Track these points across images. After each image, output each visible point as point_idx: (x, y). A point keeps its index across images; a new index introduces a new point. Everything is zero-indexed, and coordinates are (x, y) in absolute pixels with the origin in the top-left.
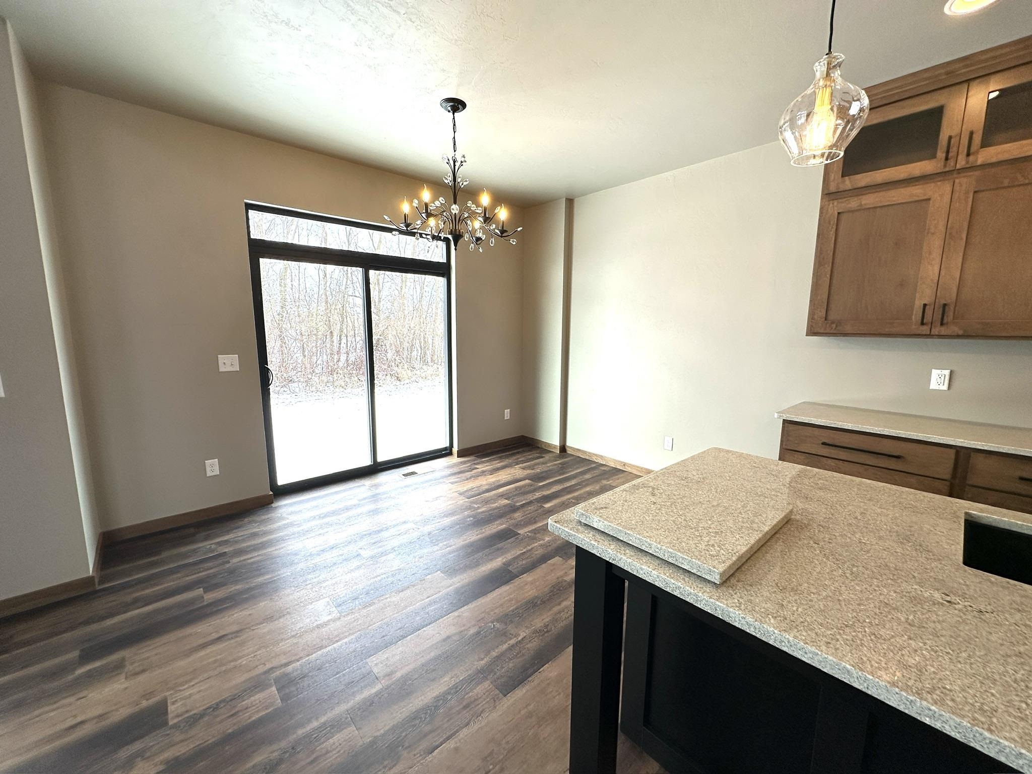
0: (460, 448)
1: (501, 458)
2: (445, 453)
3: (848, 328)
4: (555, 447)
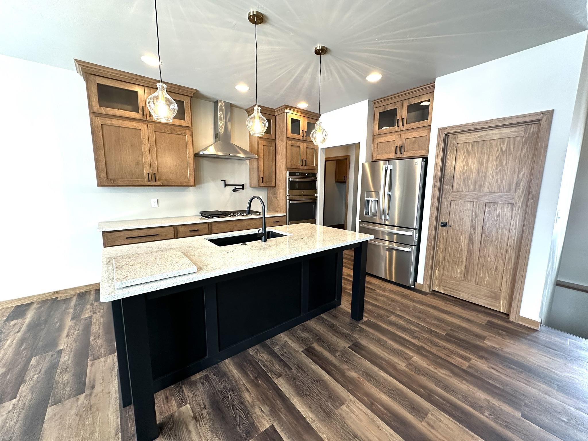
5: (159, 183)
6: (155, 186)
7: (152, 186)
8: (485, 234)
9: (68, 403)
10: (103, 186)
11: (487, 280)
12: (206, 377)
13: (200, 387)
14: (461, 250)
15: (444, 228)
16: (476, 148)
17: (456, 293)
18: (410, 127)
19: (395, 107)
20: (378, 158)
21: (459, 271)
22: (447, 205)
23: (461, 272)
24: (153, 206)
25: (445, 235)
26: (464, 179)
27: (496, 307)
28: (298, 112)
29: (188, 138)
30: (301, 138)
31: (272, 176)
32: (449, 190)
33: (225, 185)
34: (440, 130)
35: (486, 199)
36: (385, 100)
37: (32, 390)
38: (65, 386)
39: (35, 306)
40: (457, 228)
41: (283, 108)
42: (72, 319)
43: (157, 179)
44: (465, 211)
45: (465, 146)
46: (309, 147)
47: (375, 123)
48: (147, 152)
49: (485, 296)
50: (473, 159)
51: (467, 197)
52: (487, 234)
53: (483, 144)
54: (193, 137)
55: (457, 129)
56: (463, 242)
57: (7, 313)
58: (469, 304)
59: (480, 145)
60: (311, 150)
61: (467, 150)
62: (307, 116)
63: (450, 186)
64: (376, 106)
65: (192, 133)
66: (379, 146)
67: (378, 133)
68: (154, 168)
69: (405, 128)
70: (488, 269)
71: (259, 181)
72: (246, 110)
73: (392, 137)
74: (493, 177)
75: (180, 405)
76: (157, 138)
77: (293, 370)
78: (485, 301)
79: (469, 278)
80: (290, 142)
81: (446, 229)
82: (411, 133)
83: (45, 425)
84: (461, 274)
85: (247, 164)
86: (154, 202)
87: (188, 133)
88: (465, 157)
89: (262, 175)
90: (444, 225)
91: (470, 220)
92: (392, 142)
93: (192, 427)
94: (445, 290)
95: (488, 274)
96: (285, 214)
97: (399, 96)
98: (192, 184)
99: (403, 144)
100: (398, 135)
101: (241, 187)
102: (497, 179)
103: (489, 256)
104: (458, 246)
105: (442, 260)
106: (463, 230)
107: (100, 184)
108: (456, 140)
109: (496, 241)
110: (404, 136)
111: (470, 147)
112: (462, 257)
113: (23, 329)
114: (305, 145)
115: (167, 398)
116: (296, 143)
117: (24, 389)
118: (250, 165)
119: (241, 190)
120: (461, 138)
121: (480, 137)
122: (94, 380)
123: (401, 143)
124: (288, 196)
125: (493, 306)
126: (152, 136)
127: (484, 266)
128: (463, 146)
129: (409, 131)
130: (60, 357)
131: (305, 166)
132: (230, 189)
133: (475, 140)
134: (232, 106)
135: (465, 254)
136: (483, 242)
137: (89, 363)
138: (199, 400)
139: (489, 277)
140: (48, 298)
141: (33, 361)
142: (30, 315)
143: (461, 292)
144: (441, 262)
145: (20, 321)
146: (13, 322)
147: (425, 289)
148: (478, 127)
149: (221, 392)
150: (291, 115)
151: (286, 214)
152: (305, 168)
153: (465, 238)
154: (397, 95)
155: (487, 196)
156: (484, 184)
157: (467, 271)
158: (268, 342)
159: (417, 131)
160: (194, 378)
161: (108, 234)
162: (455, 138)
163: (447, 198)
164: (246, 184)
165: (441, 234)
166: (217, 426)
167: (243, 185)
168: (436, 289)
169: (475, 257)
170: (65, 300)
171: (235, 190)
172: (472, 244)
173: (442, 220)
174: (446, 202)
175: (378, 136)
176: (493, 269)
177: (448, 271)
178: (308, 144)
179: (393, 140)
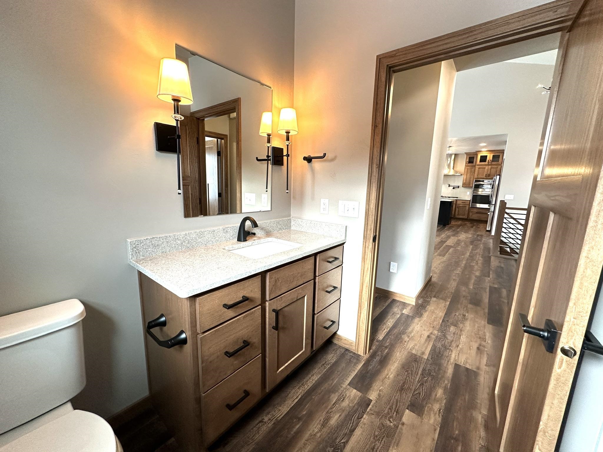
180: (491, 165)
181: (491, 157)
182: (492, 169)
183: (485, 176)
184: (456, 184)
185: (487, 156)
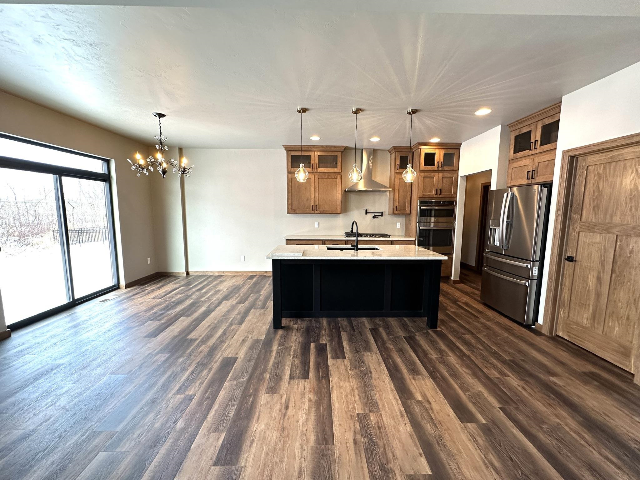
0: (127, 283)
1: (155, 283)
2: (116, 287)
3: (297, 211)
4: (183, 273)
5: (318, 212)
6: (316, 214)
7: (314, 213)
8: (615, 273)
9: (258, 310)
10: (290, 213)
11: (617, 331)
12: (310, 321)
13: (305, 323)
14: (589, 291)
15: (571, 263)
16: (608, 170)
17: (581, 341)
18: (543, 150)
19: (529, 129)
20: (512, 184)
21: (585, 316)
22: (575, 236)
23: (588, 317)
24: (316, 227)
25: (572, 272)
26: (594, 207)
27: (627, 366)
28: (434, 146)
29: (339, 180)
30: (436, 169)
31: (408, 205)
32: (577, 219)
33: (367, 213)
34: (564, 153)
35: (617, 231)
36: (519, 123)
37: (249, 303)
38: (259, 305)
39: (257, 276)
40: (585, 264)
41: (417, 146)
42: (269, 285)
43: (317, 209)
44: (594, 244)
45: (596, 169)
46: (445, 176)
47: (511, 147)
48: (313, 192)
49: (614, 350)
50: (604, 183)
51: (596, 228)
52: (618, 273)
53: (616, 166)
54: (342, 179)
55: (581, 151)
56: (591, 281)
57: (248, 277)
58: (594, 356)
59: (612, 167)
60: (448, 179)
61: (598, 174)
62: (444, 147)
63: (578, 214)
64: (513, 129)
65: (342, 176)
66: (513, 171)
67: (513, 157)
68: (316, 201)
69: (538, 151)
70: (618, 318)
71: (393, 209)
72: (388, 151)
73: (526, 161)
74: (626, 204)
75: (294, 324)
76: (320, 182)
77: (355, 333)
78: (612, 356)
79: (596, 325)
80: (423, 174)
81: (573, 264)
82: (544, 156)
83: (250, 313)
84: (588, 319)
85: (387, 195)
86: (316, 225)
87: (339, 177)
88: (595, 180)
89: (397, 204)
90: (570, 259)
91: (599, 256)
92: (526, 167)
93: (294, 331)
94: (569, 336)
95: (619, 324)
96: (414, 239)
97: (533, 117)
98: (339, 212)
99: (536, 168)
100: (531, 159)
101: (380, 214)
102: (631, 207)
103: (619, 301)
104: (585, 285)
105: (567, 301)
106: (592, 266)
107: (289, 213)
108: (586, 163)
109: (629, 284)
110: (537, 160)
111: (602, 169)
112: (589, 299)
113: (251, 284)
114: (441, 175)
115: (290, 320)
116: (430, 174)
117: (247, 302)
118: (389, 196)
119: (381, 216)
120: (592, 159)
121: (612, 157)
122: (268, 307)
123: (534, 167)
124: (418, 222)
125: (622, 364)
126: (317, 181)
127: (613, 312)
128: (595, 168)
129: (543, 154)
130: (260, 296)
131: (440, 194)
132: (370, 216)
133: (606, 161)
134: (375, 150)
135: (593, 296)
136: (613, 283)
137: (269, 301)
138: (302, 326)
139: (619, 328)
140: (262, 274)
141: (251, 295)
142: (255, 279)
143: (586, 340)
144: (566, 302)
145: (251, 281)
146: (249, 281)
147: (545, 331)
148: (602, 147)
149: (313, 327)
150: (426, 149)
151: (416, 239)
152: (440, 196)
153: (593, 276)
154: (531, 116)
155: (618, 228)
156: (615, 213)
157: (594, 317)
158: (352, 319)
159: (550, 153)
160: (305, 319)
161: (289, 241)
162: (584, 160)
163: (575, 228)
164: (385, 212)
165: (567, 270)
166: (304, 334)
167: (382, 213)
168: (560, 334)
169: (604, 300)
170: (269, 276)
171: (374, 217)
172: (600, 284)
173: (569, 254)
174: (573, 233)
175: (514, 160)
176: (624, 317)
177: (574, 315)
178: (444, 174)
179: (526, 164)
180: (443, 171)
181: (441, 156)
182: (445, 180)
183: (434, 192)
184: (378, 209)
185: (435, 153)
